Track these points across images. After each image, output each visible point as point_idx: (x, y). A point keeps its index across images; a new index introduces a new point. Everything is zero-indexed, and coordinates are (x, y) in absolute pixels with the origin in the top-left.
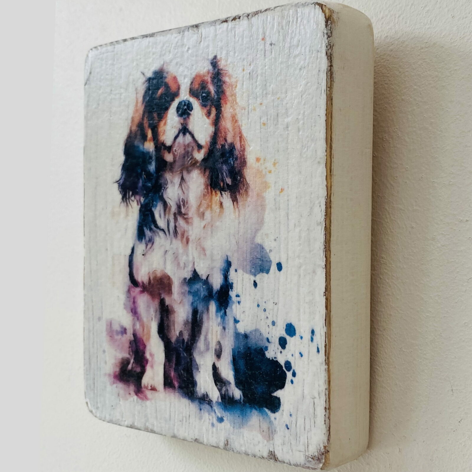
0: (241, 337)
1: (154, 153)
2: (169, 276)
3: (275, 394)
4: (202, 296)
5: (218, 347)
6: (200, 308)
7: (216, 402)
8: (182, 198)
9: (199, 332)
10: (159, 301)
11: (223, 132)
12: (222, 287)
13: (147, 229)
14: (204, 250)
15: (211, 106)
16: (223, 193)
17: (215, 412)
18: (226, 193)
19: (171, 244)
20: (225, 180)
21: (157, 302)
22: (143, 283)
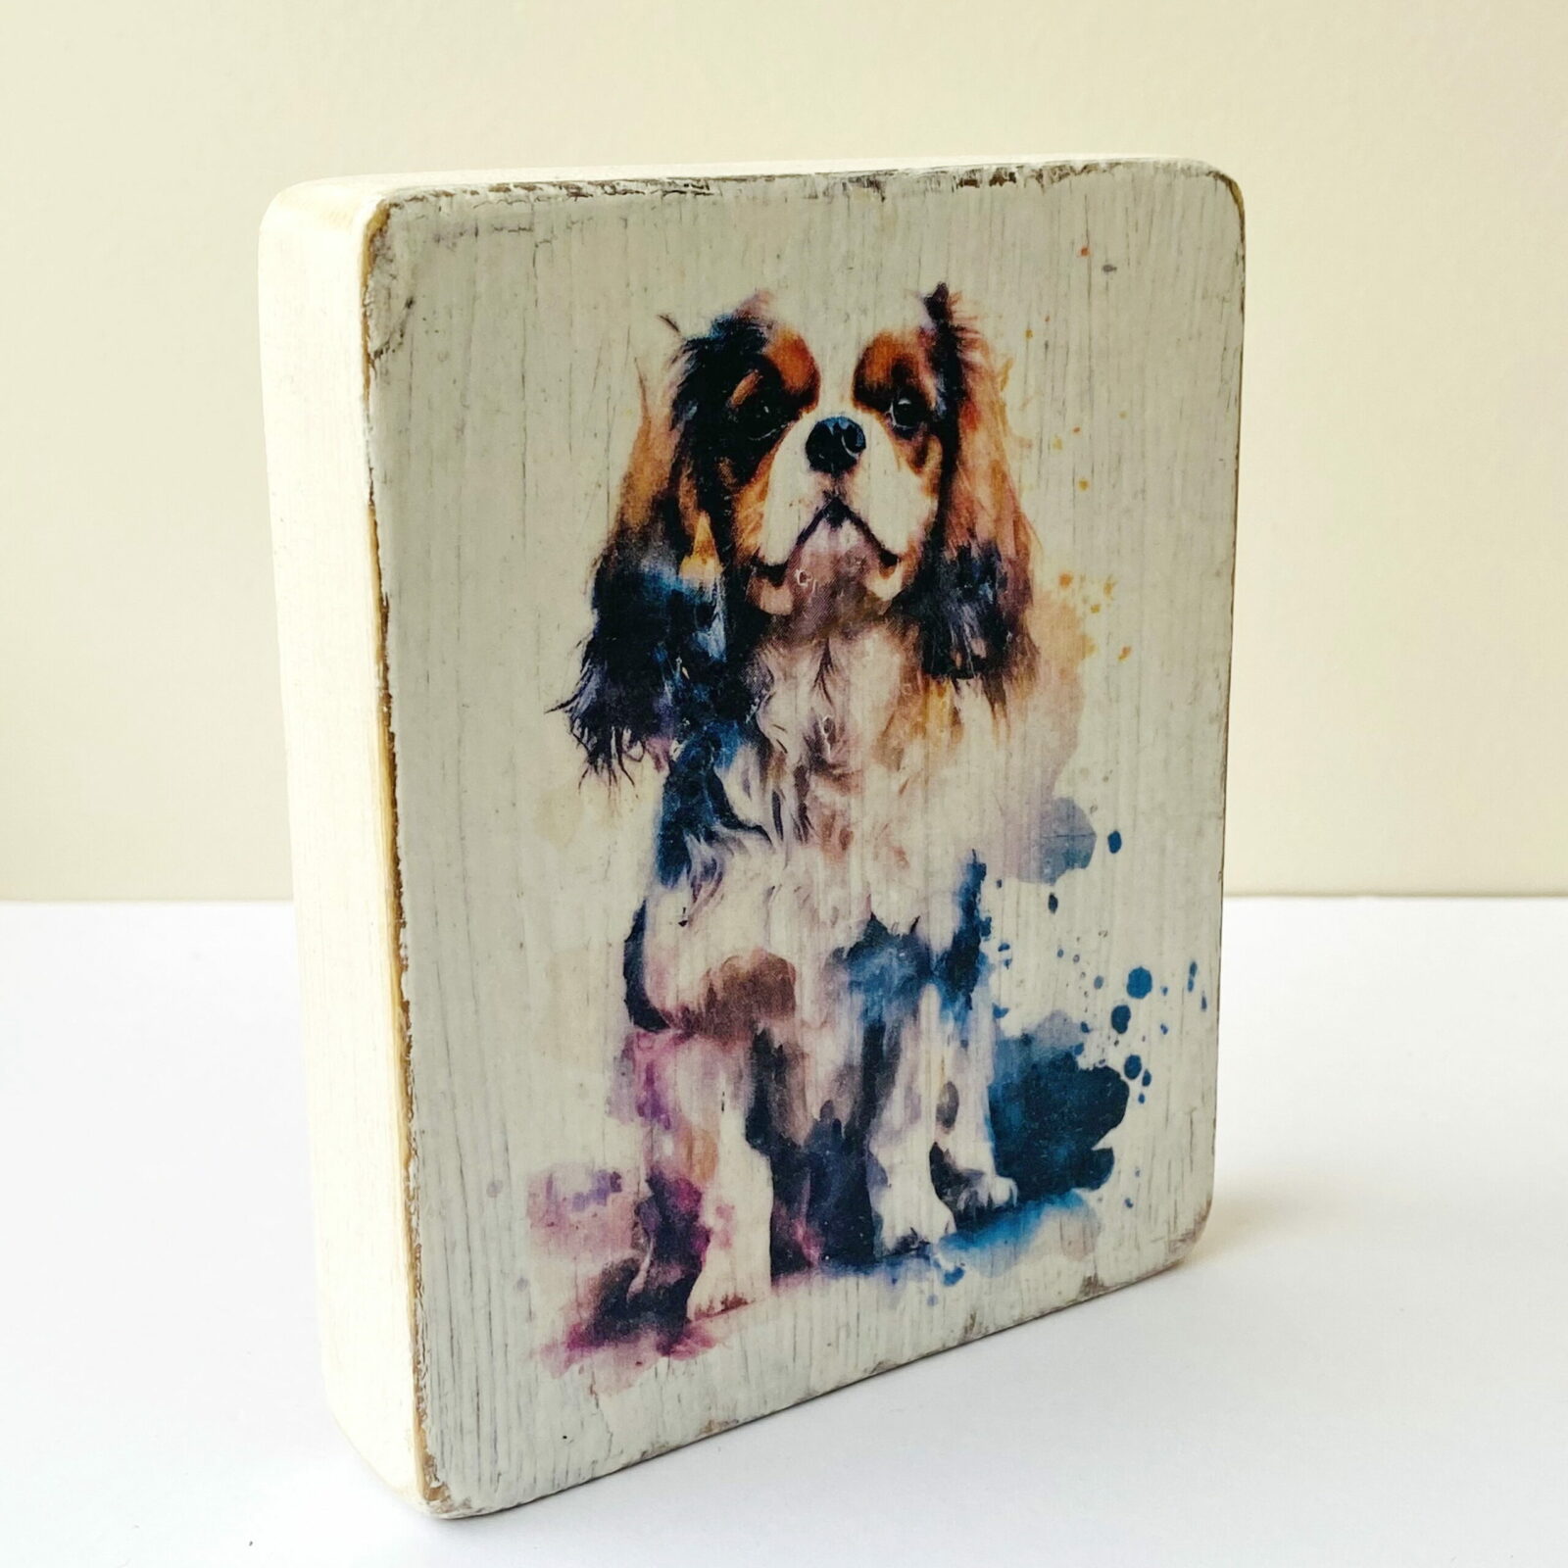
0: (1013, 1047)
1: (721, 594)
2: (783, 962)
3: (1101, 1145)
4: (896, 982)
5: (946, 1099)
6: (890, 1016)
7: (942, 1239)
8: (825, 719)
9: (890, 1081)
10: (749, 1044)
11: (965, 511)
12: (957, 940)
13: (699, 840)
14: (901, 853)
15: (927, 436)
16: (962, 683)
17: (938, 1265)
18: (971, 681)
19: (786, 865)
20: (970, 646)
21: (740, 1052)
22: (685, 1010)
